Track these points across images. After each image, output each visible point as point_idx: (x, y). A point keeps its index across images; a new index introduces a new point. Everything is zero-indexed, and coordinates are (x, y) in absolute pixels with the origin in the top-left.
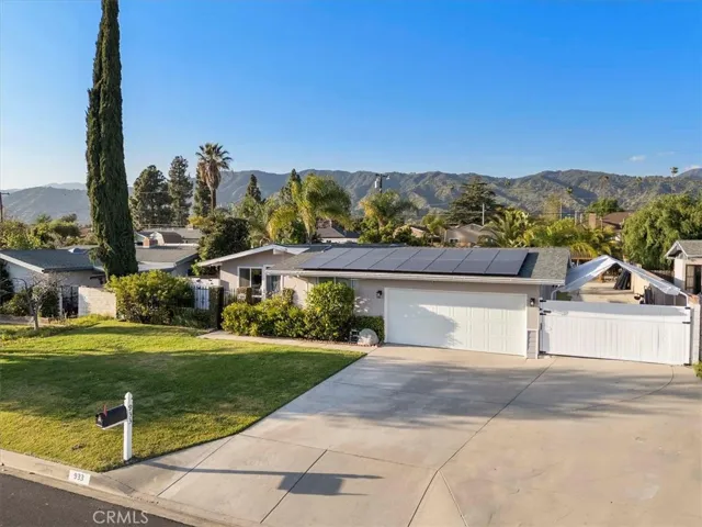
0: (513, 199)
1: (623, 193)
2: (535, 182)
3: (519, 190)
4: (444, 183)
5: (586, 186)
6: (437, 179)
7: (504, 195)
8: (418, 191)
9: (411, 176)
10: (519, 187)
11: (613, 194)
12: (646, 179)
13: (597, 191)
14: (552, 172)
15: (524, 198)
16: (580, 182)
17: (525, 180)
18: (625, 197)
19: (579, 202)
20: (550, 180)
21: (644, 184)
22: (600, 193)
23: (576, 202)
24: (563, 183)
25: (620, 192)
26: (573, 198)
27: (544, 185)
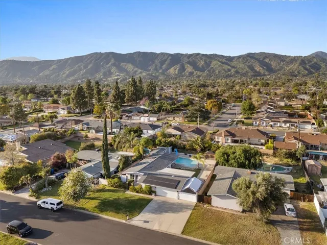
0: (233, 67)
1: (284, 64)
2: (244, 58)
3: (235, 62)
4: (201, 59)
5: (267, 60)
6: (198, 57)
7: (229, 65)
8: (189, 63)
9: (186, 55)
10: (236, 61)
11: (279, 64)
12: (295, 57)
13: (272, 63)
14: (251, 53)
15: (238, 67)
16: (264, 58)
17: (239, 57)
18: (285, 66)
19: (263, 69)
20: (251, 57)
21: (294, 60)
22: (274, 64)
23: (261, 68)
24: (257, 59)
25: (282, 63)
26: (260, 66)
27: (247, 60)
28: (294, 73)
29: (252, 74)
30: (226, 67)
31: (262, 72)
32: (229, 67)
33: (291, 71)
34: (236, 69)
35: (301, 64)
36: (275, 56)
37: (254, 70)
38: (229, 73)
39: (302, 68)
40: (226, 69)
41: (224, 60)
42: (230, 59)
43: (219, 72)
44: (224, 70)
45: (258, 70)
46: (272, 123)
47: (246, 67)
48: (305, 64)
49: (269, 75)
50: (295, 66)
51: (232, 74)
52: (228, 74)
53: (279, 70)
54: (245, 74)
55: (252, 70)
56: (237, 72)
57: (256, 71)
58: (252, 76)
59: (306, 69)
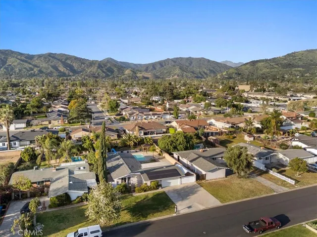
1: (85, 66)
2: (45, 58)
3: (37, 61)
5: (69, 62)
7: (30, 64)
10: (37, 59)
11: (80, 67)
12: (93, 61)
13: (74, 65)
14: (52, 54)
15: (41, 66)
16: (66, 60)
17: (40, 56)
18: (85, 68)
19: (67, 69)
20: (53, 57)
21: (92, 63)
22: (76, 66)
23: (65, 69)
24: (59, 60)
25: (83, 66)
26: (64, 67)
27: (49, 60)
28: (95, 75)
29: (57, 74)
30: (27, 65)
31: (67, 72)
32: (31, 66)
33: (92, 73)
34: (39, 69)
35: (98, 68)
36: (76, 58)
37: (58, 70)
38: (33, 72)
39: (101, 71)
40: (28, 68)
41: (23, 58)
42: (30, 57)
43: (20, 70)
44: (25, 68)
45: (62, 71)
46: (145, 117)
47: (50, 67)
48: (102, 67)
49: (73, 76)
50: (94, 69)
51: (36, 73)
52: (31, 73)
53: (81, 72)
54: (50, 74)
55: (56, 71)
56: (41, 71)
57: (60, 72)
58: (58, 76)
59: (103, 72)
